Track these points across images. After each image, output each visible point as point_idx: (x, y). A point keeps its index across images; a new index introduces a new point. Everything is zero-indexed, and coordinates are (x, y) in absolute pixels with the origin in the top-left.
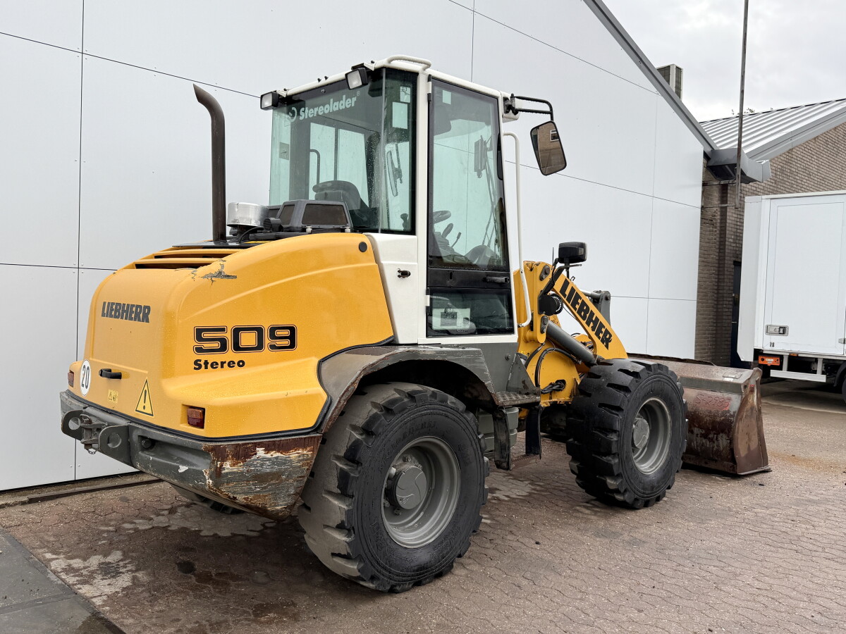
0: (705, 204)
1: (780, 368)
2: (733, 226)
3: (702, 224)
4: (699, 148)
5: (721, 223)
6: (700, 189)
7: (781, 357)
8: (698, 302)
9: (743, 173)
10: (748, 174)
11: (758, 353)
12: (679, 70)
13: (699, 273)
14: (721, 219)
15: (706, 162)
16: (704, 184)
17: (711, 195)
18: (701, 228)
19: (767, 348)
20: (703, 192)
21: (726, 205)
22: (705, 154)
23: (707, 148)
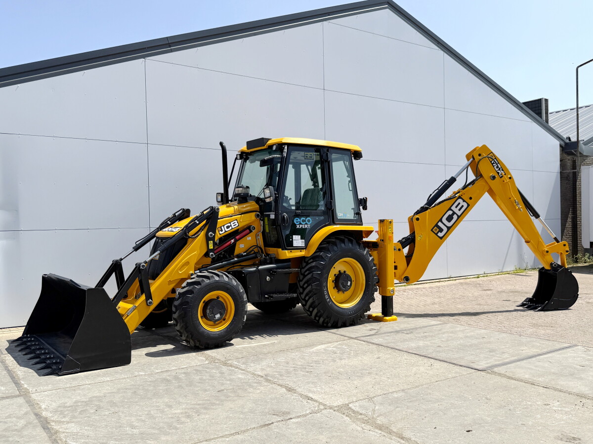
0: (563, 170)
3: (561, 180)
4: (556, 143)
5: (573, 178)
6: (558, 163)
8: (561, 220)
9: (580, 153)
10: (584, 154)
12: (546, 100)
13: (561, 205)
14: (573, 176)
15: (561, 149)
16: (561, 161)
17: (565, 165)
18: (561, 182)
20: (561, 165)
21: (576, 170)
22: (561, 146)
23: (563, 143)
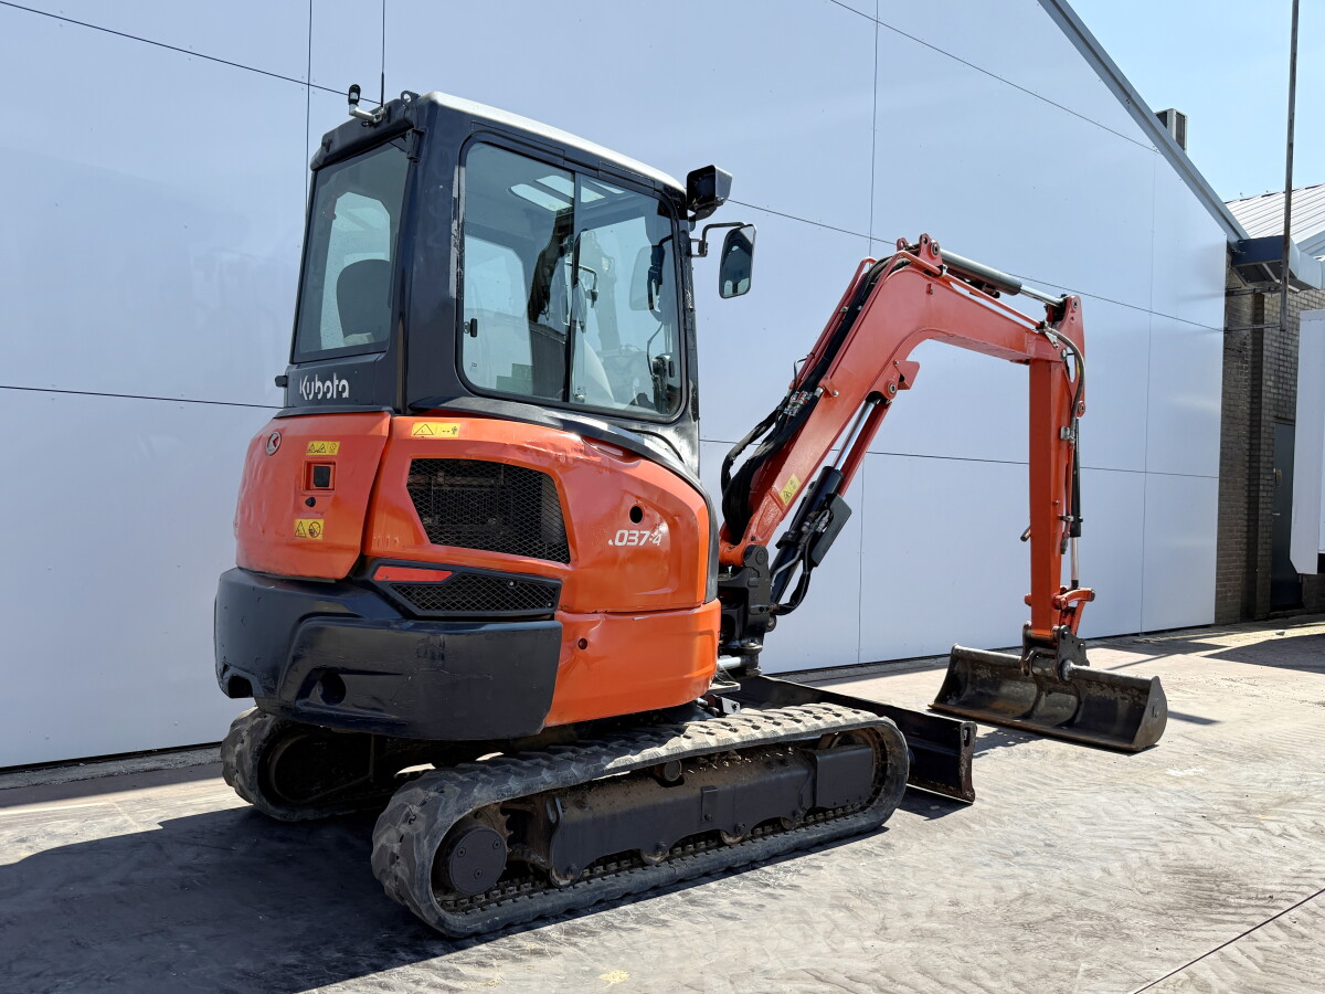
0: (1230, 324)
2: (1273, 361)
3: (1226, 356)
6: (1220, 303)
8: (1220, 480)
9: (1292, 276)
10: (1300, 276)
12: (1181, 118)
13: (1222, 435)
15: (1230, 259)
16: (1229, 293)
20: (1227, 306)
21: (1262, 327)
23: (1232, 239)
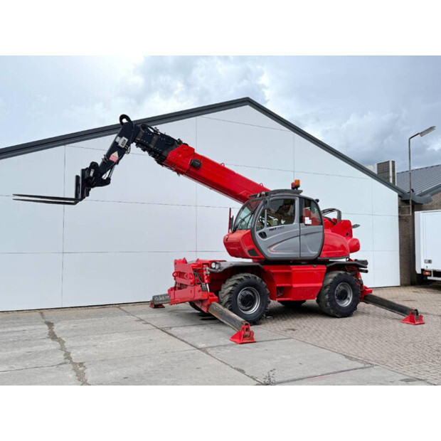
0: (401, 214)
1: (430, 276)
6: (397, 209)
7: (430, 272)
8: (400, 251)
11: (423, 270)
12: (393, 162)
13: (400, 240)
15: (400, 198)
16: (399, 207)
18: (399, 224)
19: (425, 268)
23: (401, 194)
